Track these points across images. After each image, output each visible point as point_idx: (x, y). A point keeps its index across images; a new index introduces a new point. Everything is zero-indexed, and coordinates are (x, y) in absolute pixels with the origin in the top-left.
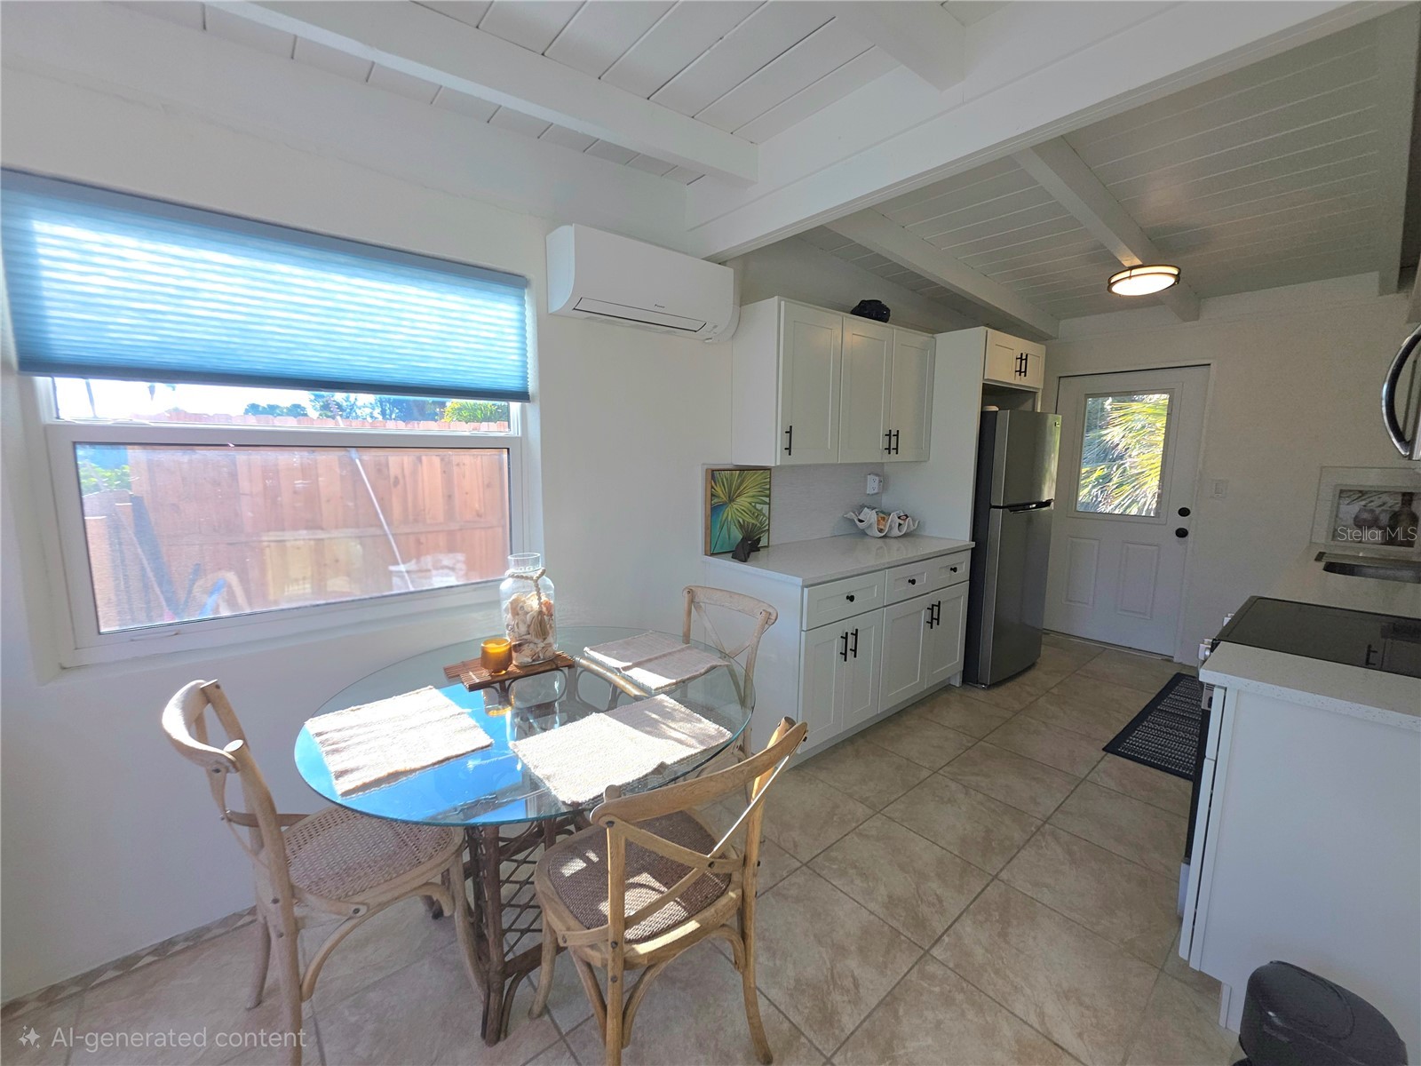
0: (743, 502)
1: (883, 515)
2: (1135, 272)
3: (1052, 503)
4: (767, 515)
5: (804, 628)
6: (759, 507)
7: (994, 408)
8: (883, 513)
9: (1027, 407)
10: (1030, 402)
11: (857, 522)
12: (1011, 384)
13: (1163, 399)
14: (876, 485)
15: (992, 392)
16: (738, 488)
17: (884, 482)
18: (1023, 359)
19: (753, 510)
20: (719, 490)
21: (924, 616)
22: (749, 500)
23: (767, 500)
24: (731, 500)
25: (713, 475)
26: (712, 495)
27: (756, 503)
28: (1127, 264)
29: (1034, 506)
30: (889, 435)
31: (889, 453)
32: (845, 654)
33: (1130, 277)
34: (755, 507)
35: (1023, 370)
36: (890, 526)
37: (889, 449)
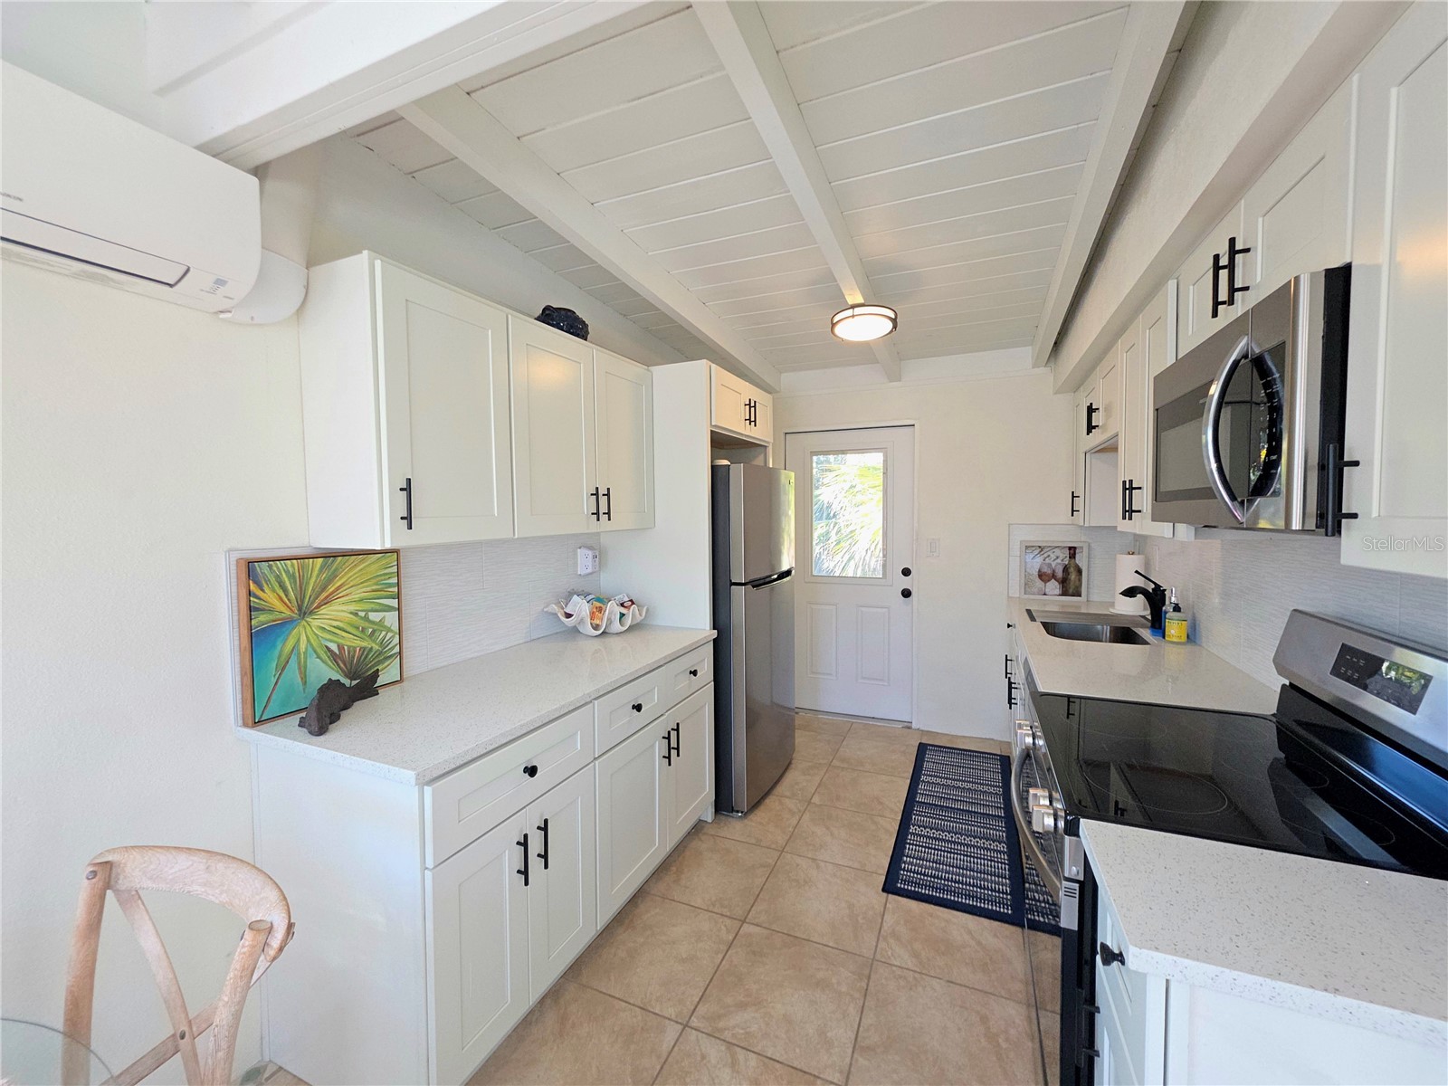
0: (337, 612)
1: (598, 604)
2: (857, 310)
3: (793, 572)
4: (396, 628)
5: (430, 863)
6: (374, 616)
7: (726, 462)
8: (598, 600)
9: (759, 461)
10: (762, 457)
11: (563, 619)
12: (742, 434)
13: (876, 459)
14: (589, 561)
15: (721, 443)
16: (324, 589)
17: (600, 556)
18: (751, 406)
19: (363, 624)
20: (270, 597)
21: (659, 748)
22: (353, 607)
23: (394, 603)
24: (304, 612)
25: (251, 570)
26: (250, 609)
27: (367, 611)
28: (850, 301)
29: (776, 576)
30: (597, 494)
31: (598, 520)
32: (525, 872)
33: (853, 316)
34: (366, 618)
35: (753, 419)
36: (609, 619)
37: (597, 514)
